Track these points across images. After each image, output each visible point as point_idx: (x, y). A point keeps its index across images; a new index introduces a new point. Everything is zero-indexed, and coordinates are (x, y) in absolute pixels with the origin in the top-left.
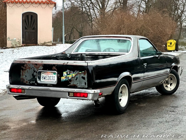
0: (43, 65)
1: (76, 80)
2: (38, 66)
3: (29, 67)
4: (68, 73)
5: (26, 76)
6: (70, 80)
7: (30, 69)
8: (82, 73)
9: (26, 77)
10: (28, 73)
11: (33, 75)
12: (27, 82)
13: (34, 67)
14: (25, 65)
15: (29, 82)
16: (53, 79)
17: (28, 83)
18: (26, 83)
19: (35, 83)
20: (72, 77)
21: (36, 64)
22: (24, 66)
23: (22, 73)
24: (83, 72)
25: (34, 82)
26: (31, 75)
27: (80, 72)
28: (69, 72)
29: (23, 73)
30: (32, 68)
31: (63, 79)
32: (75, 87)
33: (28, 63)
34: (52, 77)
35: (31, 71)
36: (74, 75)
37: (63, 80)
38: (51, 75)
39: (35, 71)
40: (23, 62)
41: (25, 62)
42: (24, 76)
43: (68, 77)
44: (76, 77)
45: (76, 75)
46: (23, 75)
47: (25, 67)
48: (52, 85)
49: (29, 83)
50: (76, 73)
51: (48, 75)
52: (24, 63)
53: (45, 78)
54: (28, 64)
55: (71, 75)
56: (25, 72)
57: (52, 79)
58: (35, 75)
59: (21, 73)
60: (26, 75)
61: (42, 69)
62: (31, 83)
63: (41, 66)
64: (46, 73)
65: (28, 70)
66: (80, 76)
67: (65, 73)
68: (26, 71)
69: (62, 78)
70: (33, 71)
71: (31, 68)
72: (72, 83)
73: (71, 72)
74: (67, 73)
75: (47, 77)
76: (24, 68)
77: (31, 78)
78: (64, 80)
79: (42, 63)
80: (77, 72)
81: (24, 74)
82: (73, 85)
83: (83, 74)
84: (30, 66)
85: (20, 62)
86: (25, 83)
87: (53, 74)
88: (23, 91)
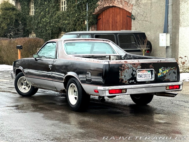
0: (141, 64)
1: (169, 75)
2: (136, 65)
3: (128, 67)
4: (163, 70)
5: (125, 76)
6: (165, 76)
7: (128, 69)
8: (173, 68)
9: (125, 77)
10: (127, 73)
11: (132, 74)
12: (126, 82)
13: (132, 67)
14: (123, 65)
15: (128, 81)
16: (149, 76)
17: (127, 83)
18: (125, 83)
19: (135, 81)
20: (166, 73)
21: (134, 64)
22: (121, 67)
23: (121, 74)
24: (174, 68)
25: (133, 81)
26: (131, 74)
27: (172, 68)
28: (164, 69)
29: (122, 73)
30: (131, 68)
31: (159, 75)
32: (168, 81)
33: (125, 63)
34: (147, 75)
36: (167, 71)
37: (159, 76)
38: (147, 73)
39: (134, 71)
40: (119, 62)
41: (121, 62)
42: (123, 76)
43: (163, 73)
44: (169, 72)
45: (169, 71)
46: (122, 75)
47: (124, 67)
48: (150, 82)
49: (128, 82)
52: (120, 63)
53: (141, 76)
54: (126, 64)
55: (165, 71)
56: (124, 72)
57: (147, 76)
58: (134, 74)
59: (120, 74)
60: (125, 75)
61: (140, 68)
62: (130, 82)
63: (139, 66)
64: (141, 72)
65: (126, 69)
66: (172, 72)
67: (160, 70)
68: (125, 71)
69: (158, 74)
70: (132, 71)
71: (130, 68)
72: (166, 78)
73: (165, 69)
74: (162, 69)
75: (143, 75)
76: (122, 69)
77: (130, 78)
78: (160, 76)
79: (139, 63)
80: (169, 68)
81: (123, 74)
82: (167, 79)
83: (174, 69)
84: (128, 66)
85: (116, 63)
86: (124, 83)
87: (148, 72)
88: (124, 91)
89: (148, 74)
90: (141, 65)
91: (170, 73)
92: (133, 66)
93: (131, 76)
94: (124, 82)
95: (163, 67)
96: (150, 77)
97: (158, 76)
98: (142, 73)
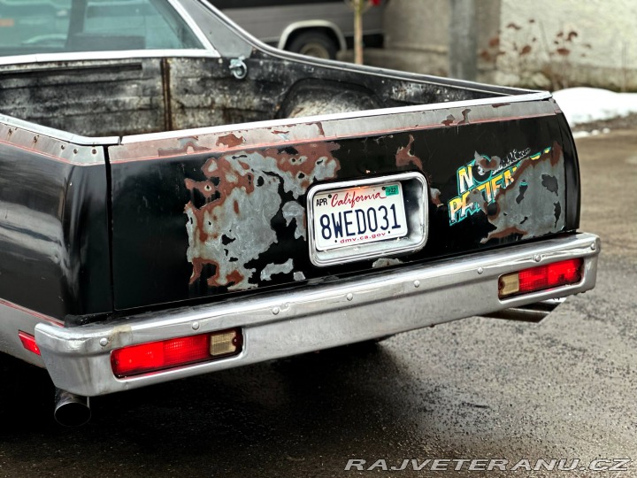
0: (338, 147)
1: (519, 200)
2: (304, 158)
3: (243, 173)
4: (481, 173)
5: (226, 240)
6: (493, 210)
7: (250, 190)
8: (543, 157)
9: (229, 246)
10: (242, 219)
11: (278, 224)
12: (235, 277)
13: (277, 171)
14: (212, 168)
15: (250, 273)
16: (392, 223)
17: (244, 285)
18: (231, 284)
19: (296, 269)
20: (502, 191)
21: (291, 150)
22: (200, 177)
23: (200, 225)
24: (547, 151)
25: (288, 266)
26: (266, 224)
27: (533, 153)
28: (486, 164)
29: (207, 219)
30: (267, 179)
31: (459, 208)
32: (513, 240)
33: (223, 148)
34: (381, 214)
35: (264, 202)
36: (508, 175)
37: (458, 215)
38: (376, 204)
39: (286, 197)
40: (179, 146)
41: (198, 144)
42: (215, 245)
43: (484, 194)
44: (521, 183)
45: (516, 176)
46: (204, 237)
47: (216, 181)
48: (397, 261)
49: (251, 281)
50: (519, 165)
51: (356, 207)
52: (190, 152)
53: (338, 229)
54: (229, 158)
55: (494, 181)
56: (217, 210)
57: (382, 223)
58: (294, 220)
59: (190, 227)
60: (225, 231)
61: (331, 174)
62: (265, 275)
63: (324, 159)
64: (341, 196)
65: (236, 193)
66: (535, 177)
67: (464, 176)
68: (229, 203)
69: (451, 204)
70: (278, 200)
71: (261, 182)
72: (500, 224)
73: (494, 165)
74: (475, 169)
75: (351, 217)
76: (207, 189)
77: (264, 248)
78: (463, 213)
79: (321, 138)
80: (519, 158)
81: (210, 229)
82: (508, 229)
83: (548, 162)
84: (246, 167)
85: (161, 153)
86: (223, 288)
87: (383, 194)
88: (224, 345)
89: (388, 208)
90: (335, 154)
91: (523, 189)
92: (280, 167)
93: (273, 237)
94: (223, 281)
95: (480, 153)
96: (396, 226)
97: (453, 216)
98: (347, 207)
